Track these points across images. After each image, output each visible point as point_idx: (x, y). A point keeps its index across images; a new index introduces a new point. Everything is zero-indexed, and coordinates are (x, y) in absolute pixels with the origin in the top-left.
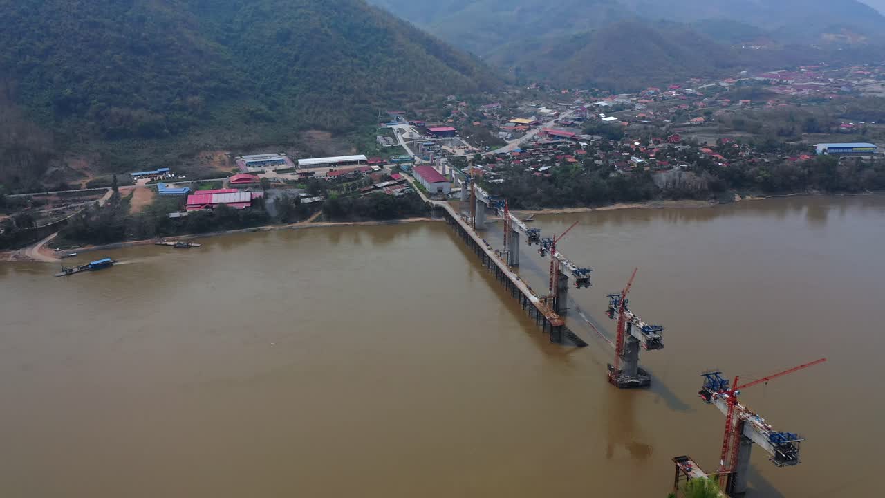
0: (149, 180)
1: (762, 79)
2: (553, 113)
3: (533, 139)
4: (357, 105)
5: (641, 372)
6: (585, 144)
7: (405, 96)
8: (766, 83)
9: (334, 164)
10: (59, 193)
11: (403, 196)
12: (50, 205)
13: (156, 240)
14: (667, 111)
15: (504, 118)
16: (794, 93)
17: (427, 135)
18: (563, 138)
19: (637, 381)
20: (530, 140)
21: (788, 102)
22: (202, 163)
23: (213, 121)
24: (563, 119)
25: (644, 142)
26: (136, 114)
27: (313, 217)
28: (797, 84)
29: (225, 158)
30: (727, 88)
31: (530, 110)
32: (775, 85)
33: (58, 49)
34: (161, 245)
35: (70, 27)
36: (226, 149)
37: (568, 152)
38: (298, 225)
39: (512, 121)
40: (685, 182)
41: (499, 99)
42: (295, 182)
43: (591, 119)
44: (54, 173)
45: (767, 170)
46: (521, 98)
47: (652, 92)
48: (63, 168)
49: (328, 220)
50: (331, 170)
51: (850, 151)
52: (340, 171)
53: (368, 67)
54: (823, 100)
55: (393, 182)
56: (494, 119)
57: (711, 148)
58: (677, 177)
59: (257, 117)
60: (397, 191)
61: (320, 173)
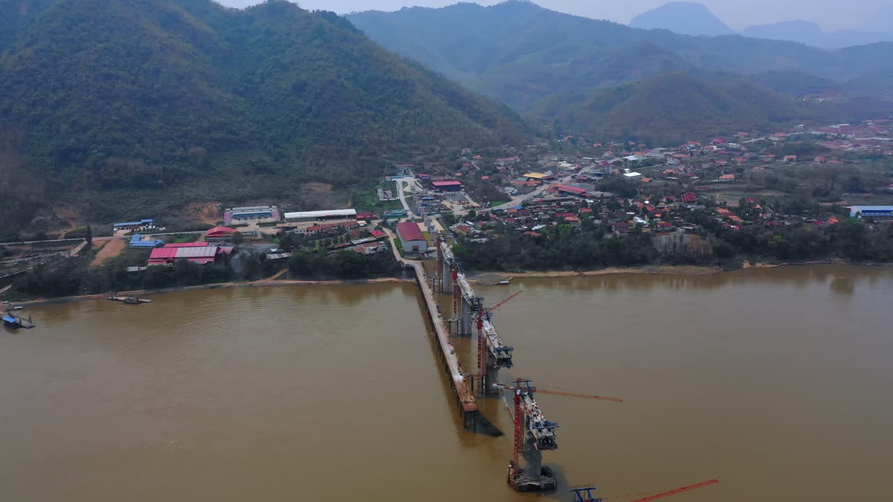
0: (128, 231)
1: (818, 133)
2: (573, 168)
3: (540, 195)
4: (363, 157)
5: (546, 472)
6: (592, 201)
7: (417, 148)
8: (822, 138)
9: (321, 218)
10: (34, 243)
11: (373, 254)
12: (21, 255)
13: (108, 295)
14: (701, 167)
15: (517, 173)
16: (849, 149)
17: (431, 189)
18: (572, 194)
19: (537, 484)
20: (535, 197)
21: (839, 159)
22: (189, 215)
23: (213, 172)
24: (582, 174)
25: (655, 202)
26: (132, 164)
27: (278, 275)
28: (858, 139)
29: (215, 209)
30: (774, 142)
31: (549, 164)
32: (831, 140)
33: (69, 100)
34: (112, 299)
35: (84, 79)
36: (218, 200)
37: (571, 210)
38: (261, 281)
39: (525, 175)
40: (686, 246)
41: (520, 153)
42: (273, 236)
43: (613, 174)
44: (37, 222)
45: (782, 235)
46: (544, 151)
47: (692, 146)
48: (49, 218)
49: (293, 278)
50: (315, 225)
51: (888, 214)
52: (322, 225)
53: (383, 119)
54: (881, 156)
55: (372, 239)
56: (507, 174)
57: (729, 209)
58: (678, 241)
59: (259, 169)
60: (368, 250)
61: (302, 228)
